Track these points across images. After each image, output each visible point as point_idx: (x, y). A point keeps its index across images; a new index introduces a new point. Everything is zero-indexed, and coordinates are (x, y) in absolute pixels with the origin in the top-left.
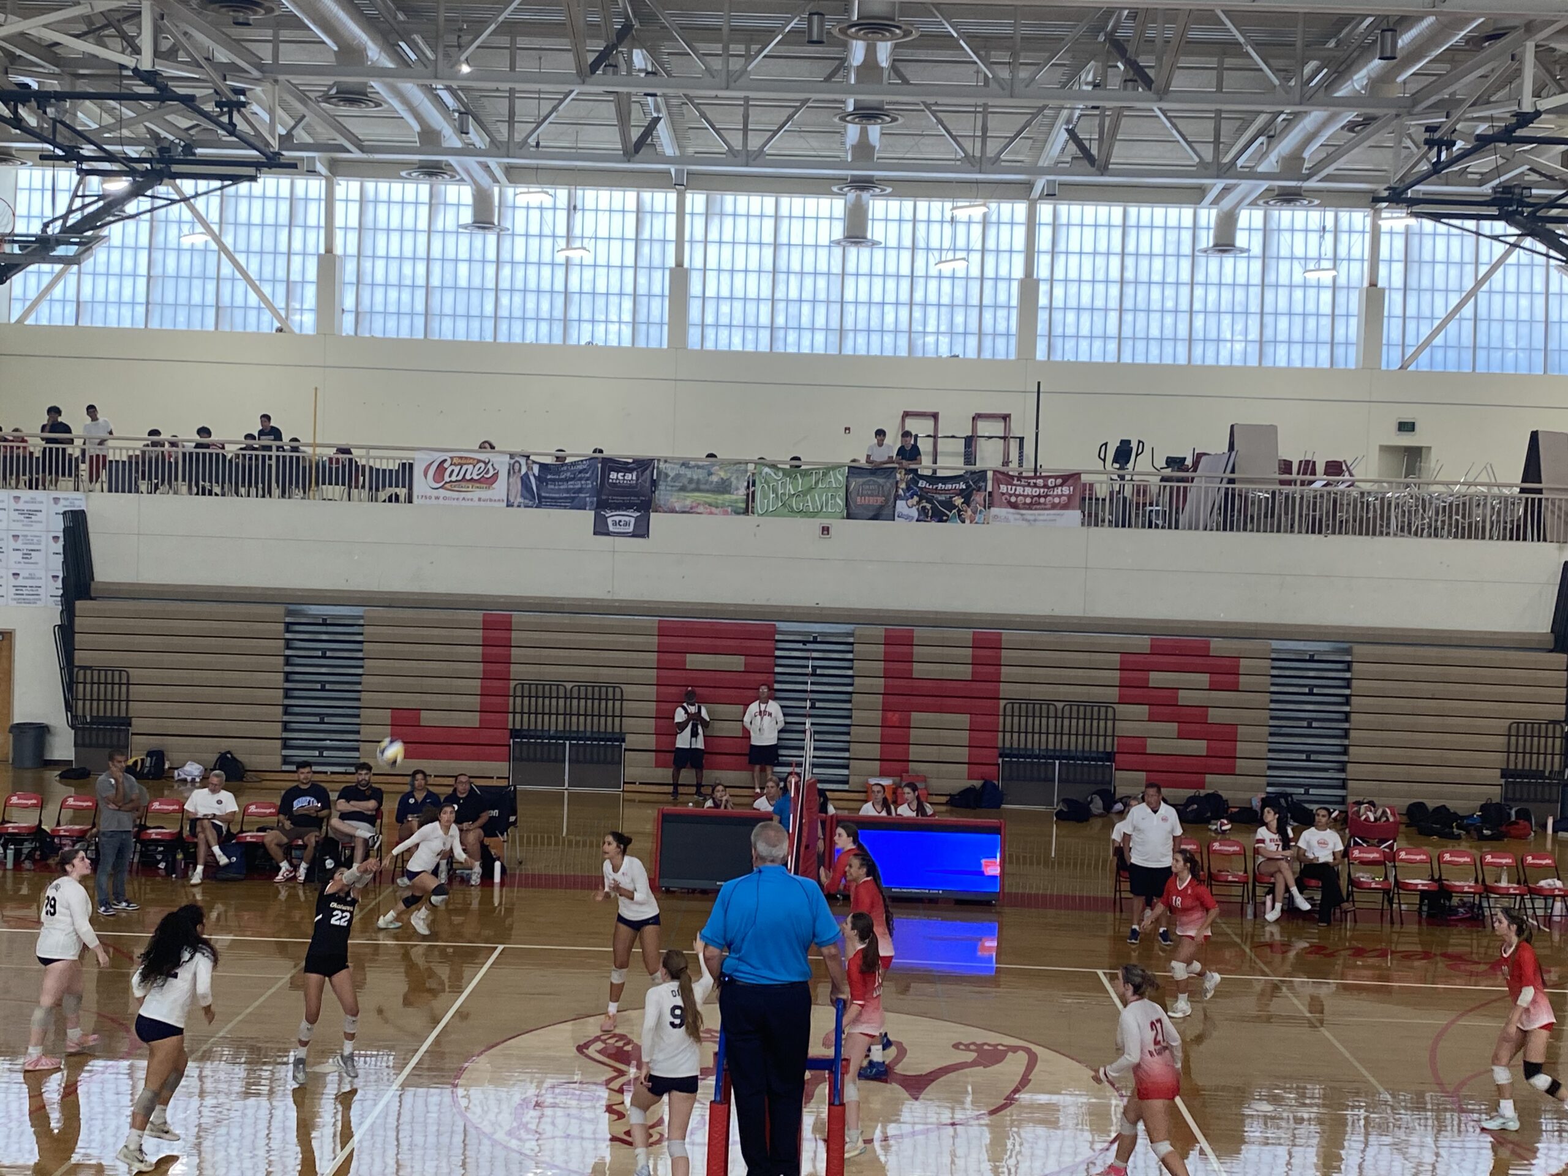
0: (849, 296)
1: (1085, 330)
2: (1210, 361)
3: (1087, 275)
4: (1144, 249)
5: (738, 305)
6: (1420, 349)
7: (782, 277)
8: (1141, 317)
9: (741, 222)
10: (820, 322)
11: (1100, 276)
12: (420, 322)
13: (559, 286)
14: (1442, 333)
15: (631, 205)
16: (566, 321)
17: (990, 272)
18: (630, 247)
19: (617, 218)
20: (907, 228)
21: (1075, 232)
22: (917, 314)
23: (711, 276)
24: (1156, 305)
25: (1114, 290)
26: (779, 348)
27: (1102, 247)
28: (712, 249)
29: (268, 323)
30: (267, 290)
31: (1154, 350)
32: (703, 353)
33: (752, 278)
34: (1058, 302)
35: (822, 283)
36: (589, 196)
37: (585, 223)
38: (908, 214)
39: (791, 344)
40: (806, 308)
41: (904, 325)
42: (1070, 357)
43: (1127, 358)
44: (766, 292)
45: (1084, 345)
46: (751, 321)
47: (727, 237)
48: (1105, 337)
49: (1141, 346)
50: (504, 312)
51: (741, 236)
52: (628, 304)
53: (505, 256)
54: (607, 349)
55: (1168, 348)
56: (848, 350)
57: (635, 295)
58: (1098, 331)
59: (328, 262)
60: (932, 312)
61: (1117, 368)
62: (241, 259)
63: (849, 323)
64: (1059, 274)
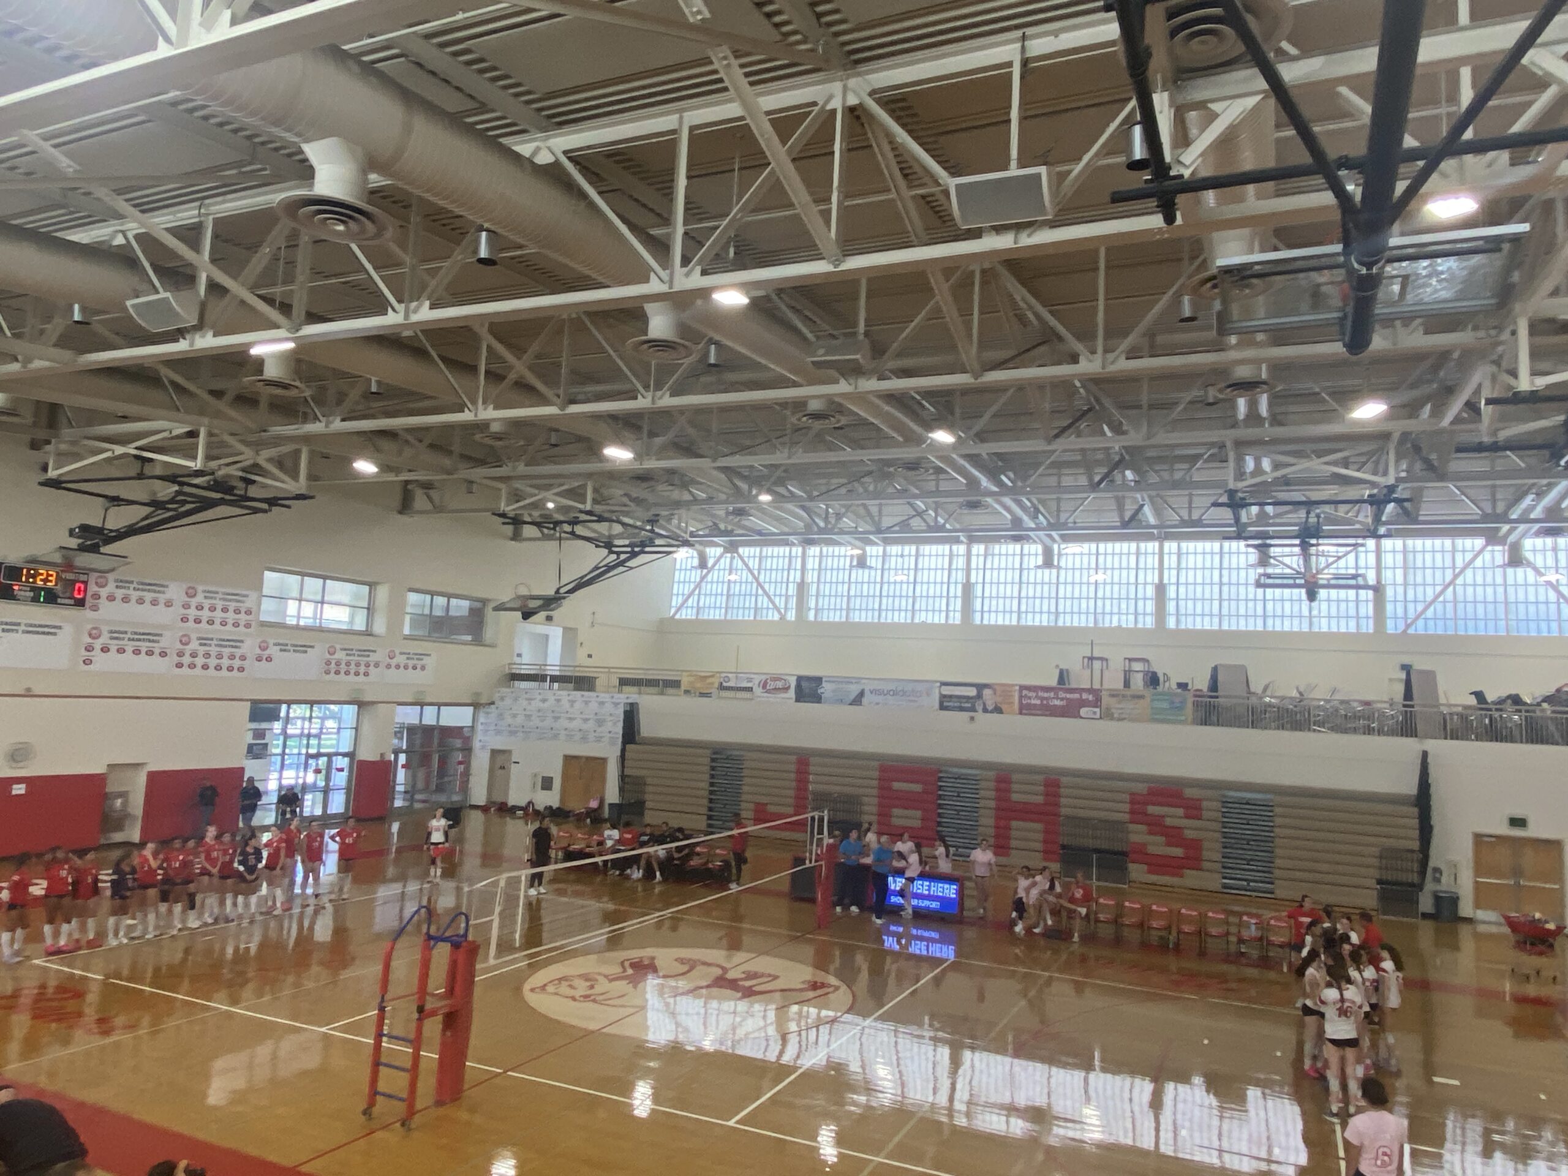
0: (1061, 594)
1: (1199, 611)
2: (1278, 628)
3: (1199, 580)
4: (1234, 565)
5: (1001, 601)
6: (1417, 618)
7: (1024, 586)
8: (1233, 604)
9: (1003, 558)
10: (1045, 608)
11: (1208, 581)
12: (844, 613)
13: (911, 594)
14: (1432, 608)
15: (947, 552)
16: (913, 610)
17: (1141, 579)
18: (946, 573)
19: (940, 559)
20: (1093, 558)
21: (1191, 557)
22: (1100, 603)
23: (987, 586)
24: (1242, 596)
25: (1216, 588)
26: (1023, 622)
27: (1208, 564)
28: (988, 573)
29: (777, 617)
30: (777, 600)
31: (1242, 622)
32: (983, 628)
33: (1009, 587)
34: (1182, 595)
35: (1046, 587)
36: (926, 549)
37: (924, 562)
38: (1094, 551)
39: (1029, 621)
40: (1038, 601)
41: (1092, 610)
42: (1190, 627)
43: (1225, 627)
44: (1016, 594)
45: (1198, 619)
46: (1008, 608)
47: (996, 566)
48: (1211, 615)
49: (1234, 620)
50: (884, 607)
51: (1003, 565)
52: (944, 601)
53: (885, 580)
54: (933, 624)
55: (1251, 620)
56: (1060, 623)
57: (948, 597)
58: (1207, 611)
59: (802, 586)
60: (1108, 602)
61: (1220, 634)
62: (766, 586)
63: (1061, 609)
64: (1182, 580)
